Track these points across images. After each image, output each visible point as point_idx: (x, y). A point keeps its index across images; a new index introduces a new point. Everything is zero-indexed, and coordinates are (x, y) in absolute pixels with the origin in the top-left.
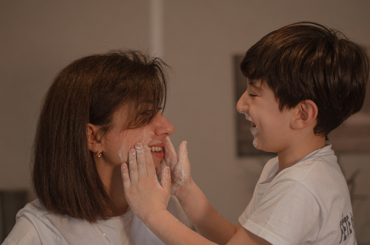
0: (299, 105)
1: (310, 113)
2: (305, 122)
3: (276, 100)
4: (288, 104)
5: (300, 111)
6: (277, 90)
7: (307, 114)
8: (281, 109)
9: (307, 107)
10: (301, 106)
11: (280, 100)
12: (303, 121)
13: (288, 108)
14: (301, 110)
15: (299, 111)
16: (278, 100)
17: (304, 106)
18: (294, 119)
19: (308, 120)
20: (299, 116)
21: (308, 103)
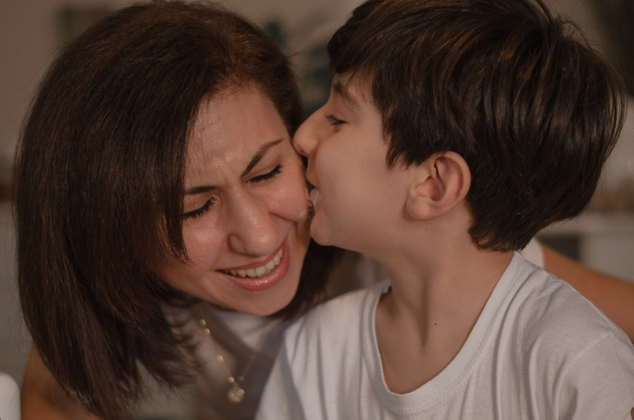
0: (431, 161)
1: (452, 184)
2: (435, 203)
3: (384, 136)
4: (406, 152)
5: (430, 177)
7: (444, 187)
8: (391, 161)
9: (447, 170)
10: (436, 166)
11: (393, 139)
12: (431, 201)
14: (434, 175)
15: (428, 175)
16: (389, 138)
18: (413, 193)
19: (443, 201)
20: (426, 189)
21: (451, 160)
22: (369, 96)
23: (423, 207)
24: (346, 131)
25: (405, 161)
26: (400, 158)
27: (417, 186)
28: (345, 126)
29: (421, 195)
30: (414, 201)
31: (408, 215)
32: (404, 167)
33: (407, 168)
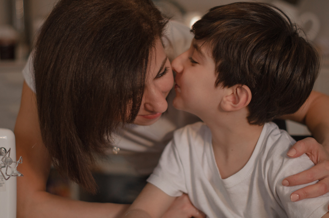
0: (235, 87)
1: (243, 98)
2: (234, 105)
3: (215, 73)
6: (219, 63)
7: (239, 99)
8: (217, 84)
9: (241, 92)
10: (236, 89)
11: (219, 75)
12: (232, 104)
13: (223, 86)
14: (235, 93)
15: (232, 92)
16: (218, 74)
17: (239, 90)
18: (225, 99)
19: (237, 105)
20: (230, 98)
21: (244, 89)
22: (211, 55)
23: (228, 106)
24: (198, 67)
25: (223, 85)
26: (221, 84)
27: (227, 96)
28: (198, 65)
29: (228, 101)
30: (225, 103)
31: (221, 109)
32: (222, 88)
33: (223, 88)
